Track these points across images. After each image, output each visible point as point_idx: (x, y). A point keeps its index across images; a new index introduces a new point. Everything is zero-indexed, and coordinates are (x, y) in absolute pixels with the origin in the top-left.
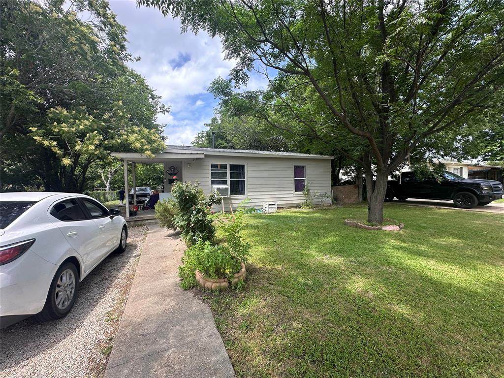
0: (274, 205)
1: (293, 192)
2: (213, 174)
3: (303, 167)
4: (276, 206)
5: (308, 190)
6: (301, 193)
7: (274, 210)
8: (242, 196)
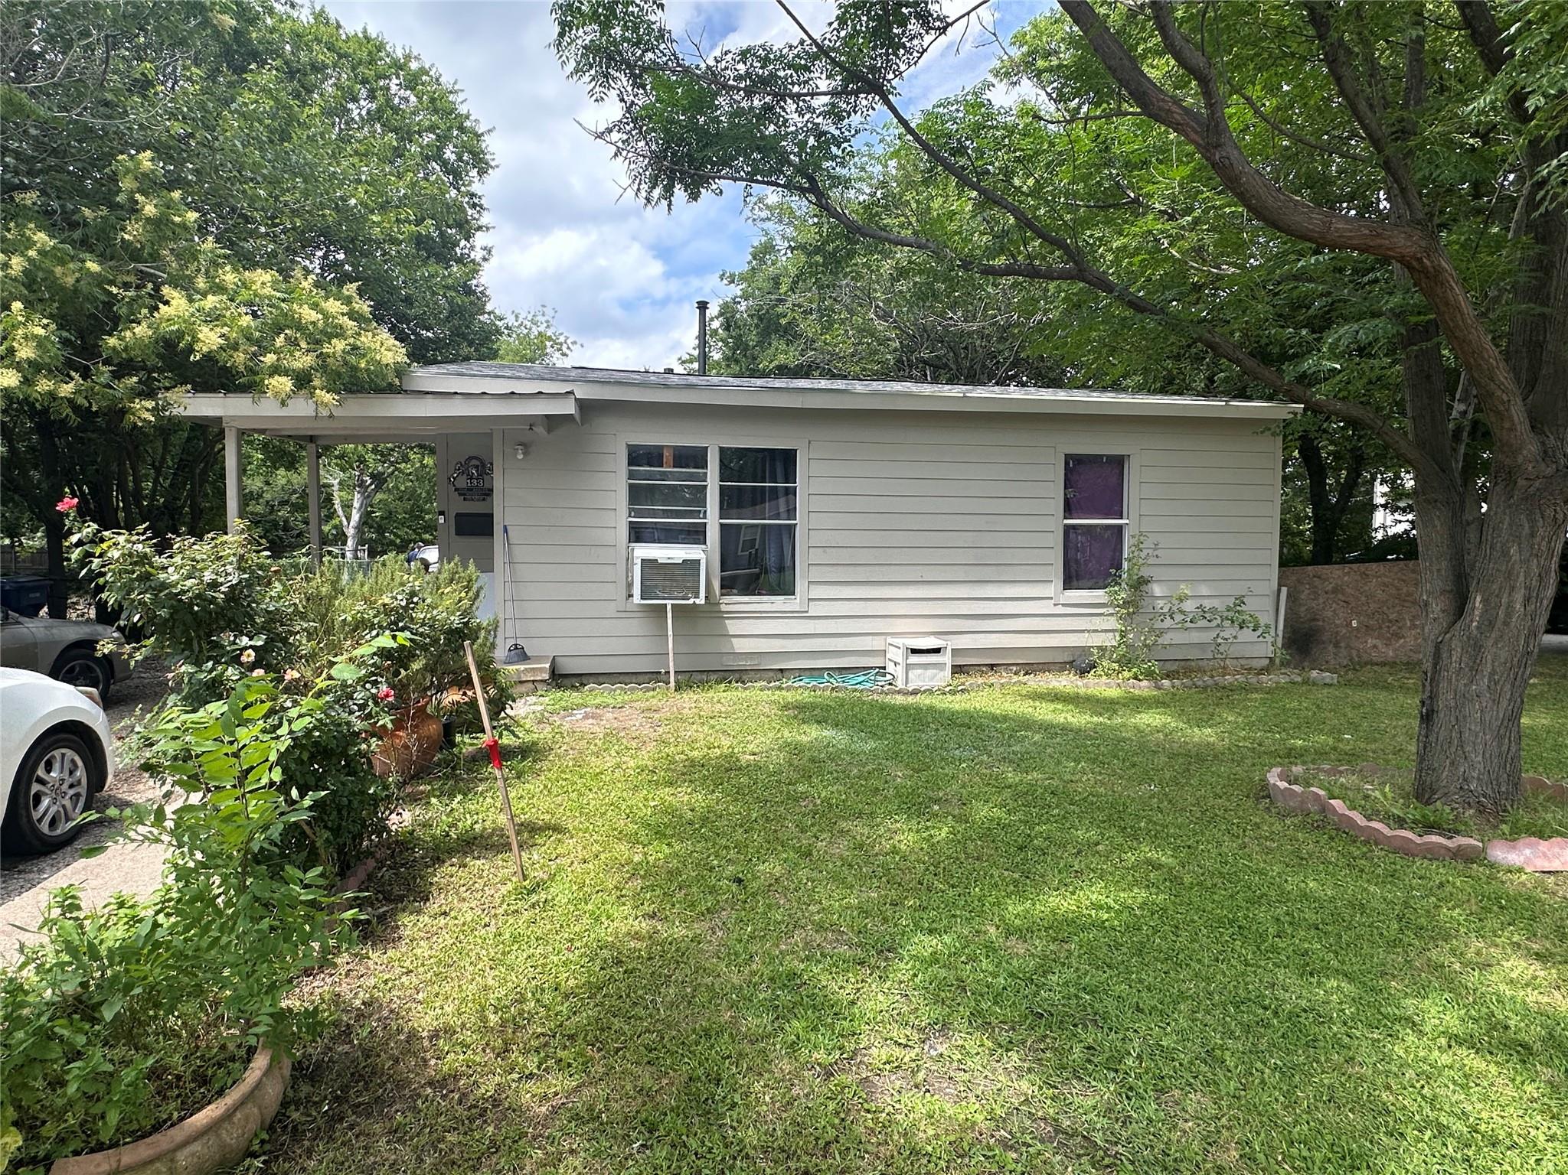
0: (937, 651)
1: (1054, 588)
2: (636, 494)
3: (1118, 463)
4: (946, 659)
5: (1140, 584)
6: (1099, 595)
7: (934, 677)
8: (778, 602)
